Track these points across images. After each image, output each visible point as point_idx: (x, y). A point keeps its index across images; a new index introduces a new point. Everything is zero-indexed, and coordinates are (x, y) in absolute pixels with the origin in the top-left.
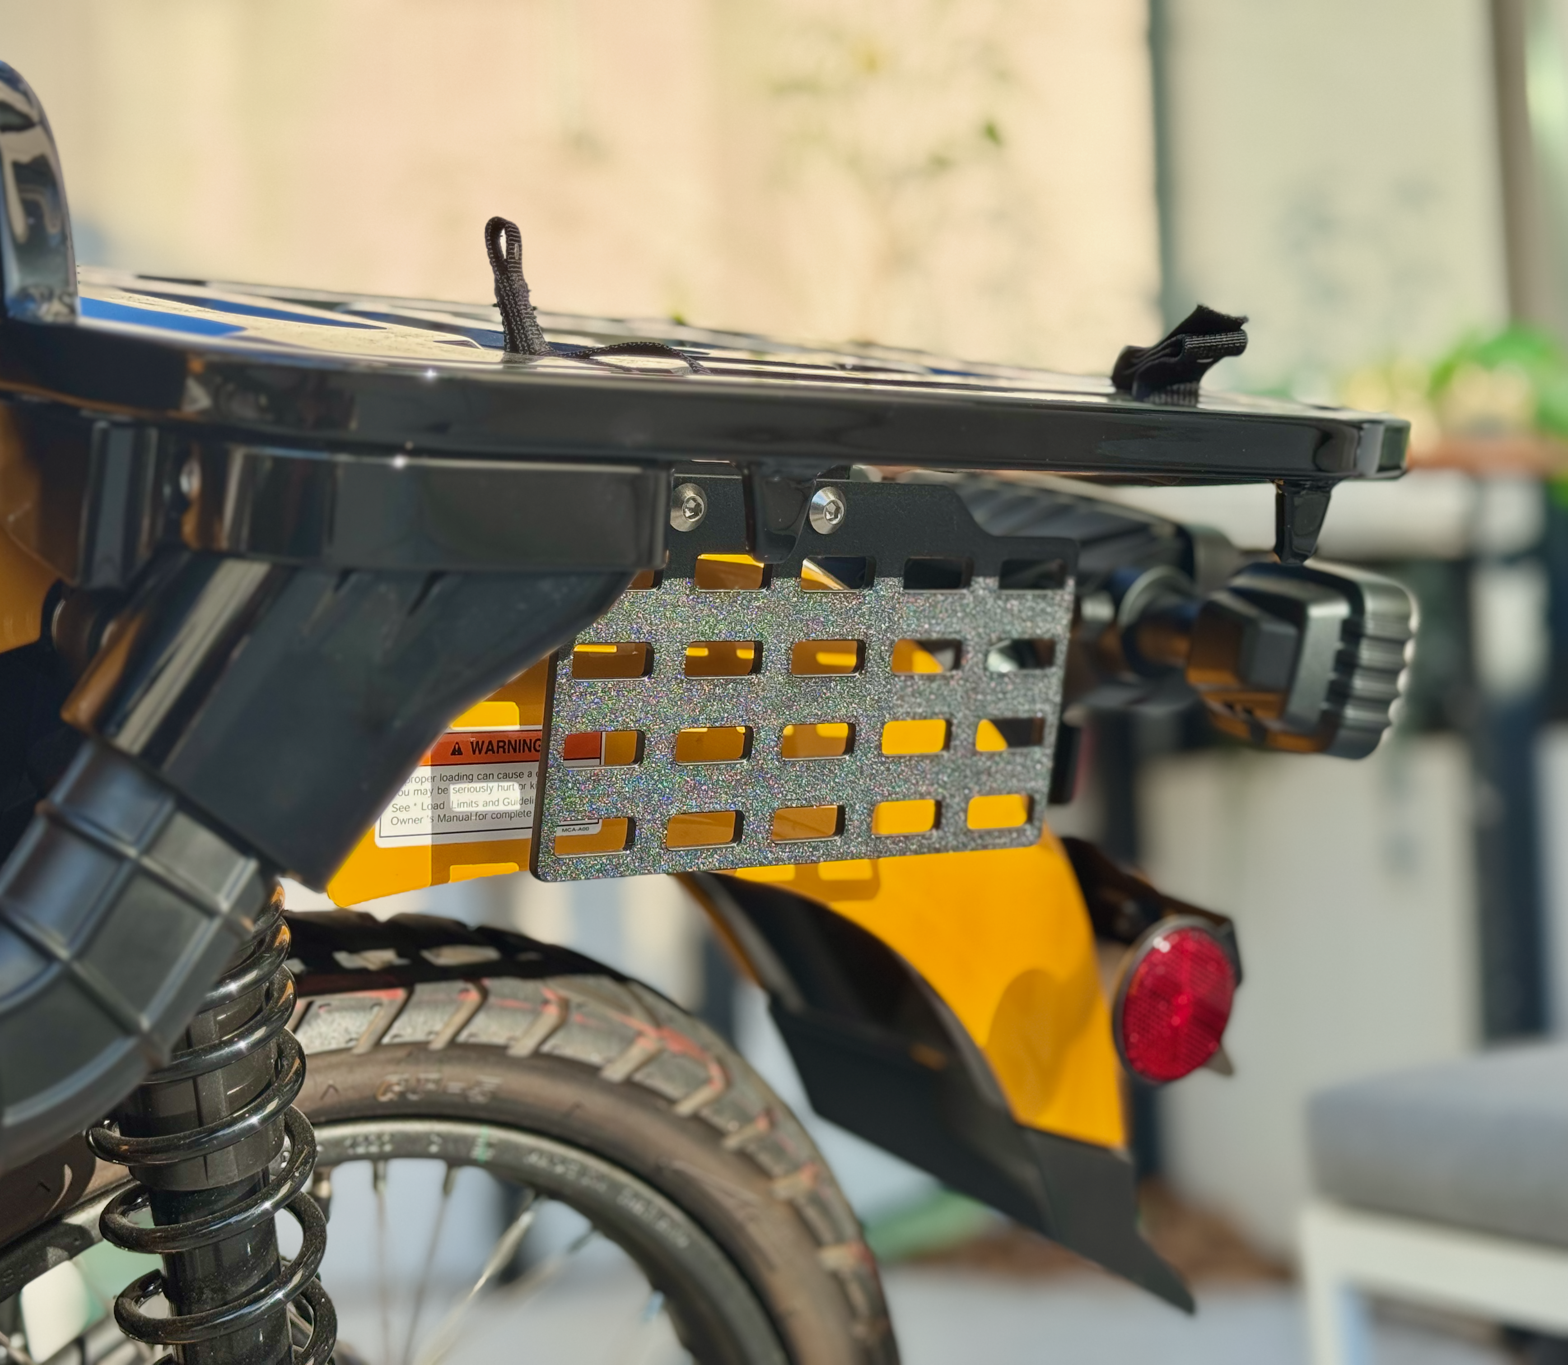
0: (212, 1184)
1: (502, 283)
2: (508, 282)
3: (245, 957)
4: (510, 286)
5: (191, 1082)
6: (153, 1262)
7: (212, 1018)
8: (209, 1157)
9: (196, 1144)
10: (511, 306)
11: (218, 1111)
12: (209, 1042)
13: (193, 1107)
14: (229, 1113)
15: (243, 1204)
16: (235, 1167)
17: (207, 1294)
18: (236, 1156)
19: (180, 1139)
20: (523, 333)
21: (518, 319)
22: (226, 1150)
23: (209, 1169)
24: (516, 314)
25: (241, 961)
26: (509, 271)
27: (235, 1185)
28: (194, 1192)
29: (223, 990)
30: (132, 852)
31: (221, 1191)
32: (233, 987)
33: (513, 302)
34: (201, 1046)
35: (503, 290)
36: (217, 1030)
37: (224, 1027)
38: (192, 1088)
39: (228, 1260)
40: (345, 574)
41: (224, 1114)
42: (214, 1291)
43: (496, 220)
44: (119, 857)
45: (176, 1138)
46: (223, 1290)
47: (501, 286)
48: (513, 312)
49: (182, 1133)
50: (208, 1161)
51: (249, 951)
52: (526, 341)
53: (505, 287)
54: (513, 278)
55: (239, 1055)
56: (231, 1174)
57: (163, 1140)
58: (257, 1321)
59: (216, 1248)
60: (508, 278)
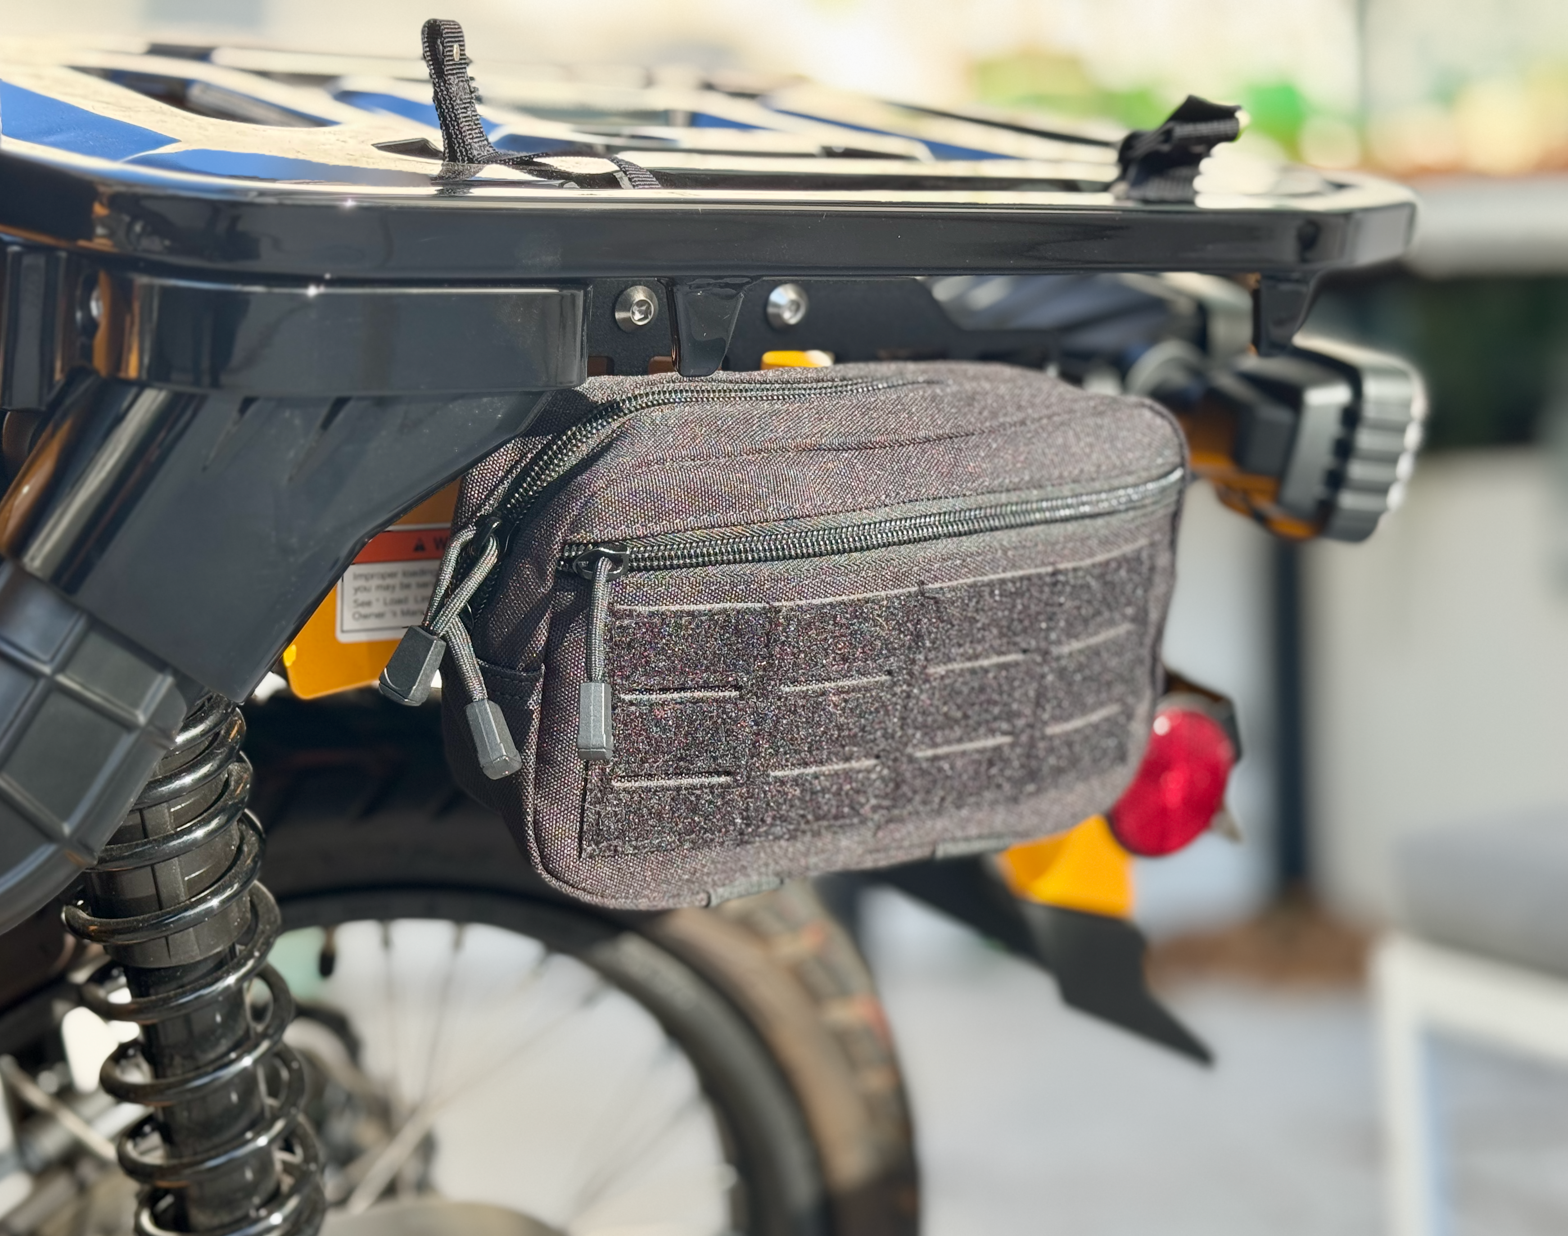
0: (174, 962)
1: (439, 87)
2: (445, 86)
3: (198, 752)
4: (447, 89)
5: (149, 869)
6: (130, 1031)
7: (166, 811)
8: (170, 938)
9: (158, 925)
10: (449, 111)
11: (178, 896)
12: (164, 833)
13: (153, 891)
14: (188, 897)
15: (209, 979)
16: (196, 947)
17: (178, 1060)
18: (197, 938)
19: (138, 921)
20: (461, 138)
21: (456, 124)
22: (186, 931)
23: (171, 948)
24: (454, 119)
25: (194, 756)
26: (446, 75)
27: (199, 962)
28: (159, 969)
29: (177, 784)
30: (47, 669)
31: (187, 968)
32: (187, 780)
33: (450, 106)
34: (156, 837)
35: (440, 94)
36: (172, 821)
37: (179, 818)
38: (151, 875)
39: (198, 1028)
40: (247, 402)
41: (183, 898)
42: (185, 1058)
43: (432, 22)
44: (35, 675)
45: (136, 920)
46: (191, 1057)
47: (438, 90)
48: (450, 116)
49: (142, 917)
50: (170, 942)
51: (202, 747)
52: (463, 147)
53: (442, 91)
54: (451, 81)
55: (195, 843)
56: (193, 954)
57: (124, 922)
58: (228, 1084)
59: (187, 1019)
60: (445, 82)
